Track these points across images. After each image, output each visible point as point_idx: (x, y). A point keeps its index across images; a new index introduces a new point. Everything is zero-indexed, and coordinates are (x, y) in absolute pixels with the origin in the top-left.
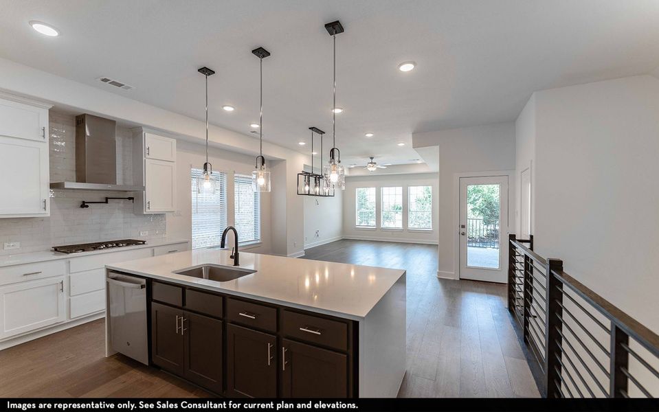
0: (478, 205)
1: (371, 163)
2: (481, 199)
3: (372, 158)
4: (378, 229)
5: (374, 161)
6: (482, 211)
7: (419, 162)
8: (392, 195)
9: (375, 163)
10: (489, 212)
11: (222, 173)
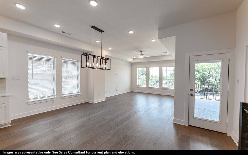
0: (197, 77)
1: (141, 54)
2: (199, 75)
3: (141, 52)
4: (148, 88)
5: (142, 53)
6: (199, 80)
7: (167, 54)
8: (154, 71)
9: (143, 54)
10: (202, 80)
11: (54, 57)
